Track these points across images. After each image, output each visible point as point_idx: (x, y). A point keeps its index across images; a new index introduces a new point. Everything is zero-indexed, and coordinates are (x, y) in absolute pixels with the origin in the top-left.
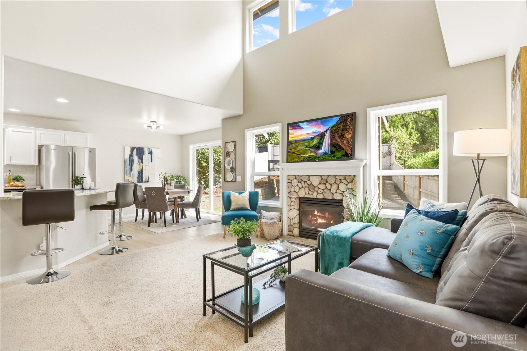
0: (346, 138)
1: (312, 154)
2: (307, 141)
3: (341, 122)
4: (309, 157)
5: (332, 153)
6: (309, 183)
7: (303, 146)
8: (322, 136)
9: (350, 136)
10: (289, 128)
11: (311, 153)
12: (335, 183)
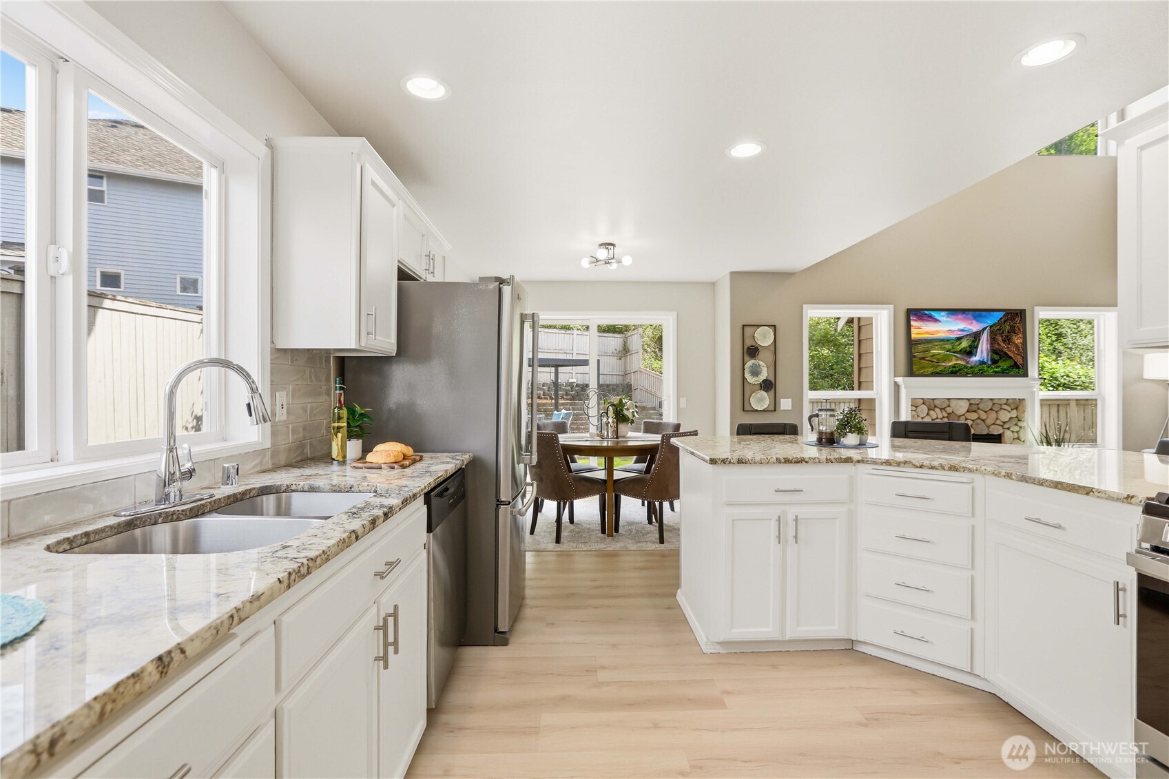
0: (1014, 343)
1: (958, 363)
2: (948, 343)
3: (1005, 321)
4: (955, 369)
5: (994, 362)
6: (949, 410)
7: (942, 348)
8: (976, 336)
9: (1019, 341)
11: (957, 360)
12: (991, 409)
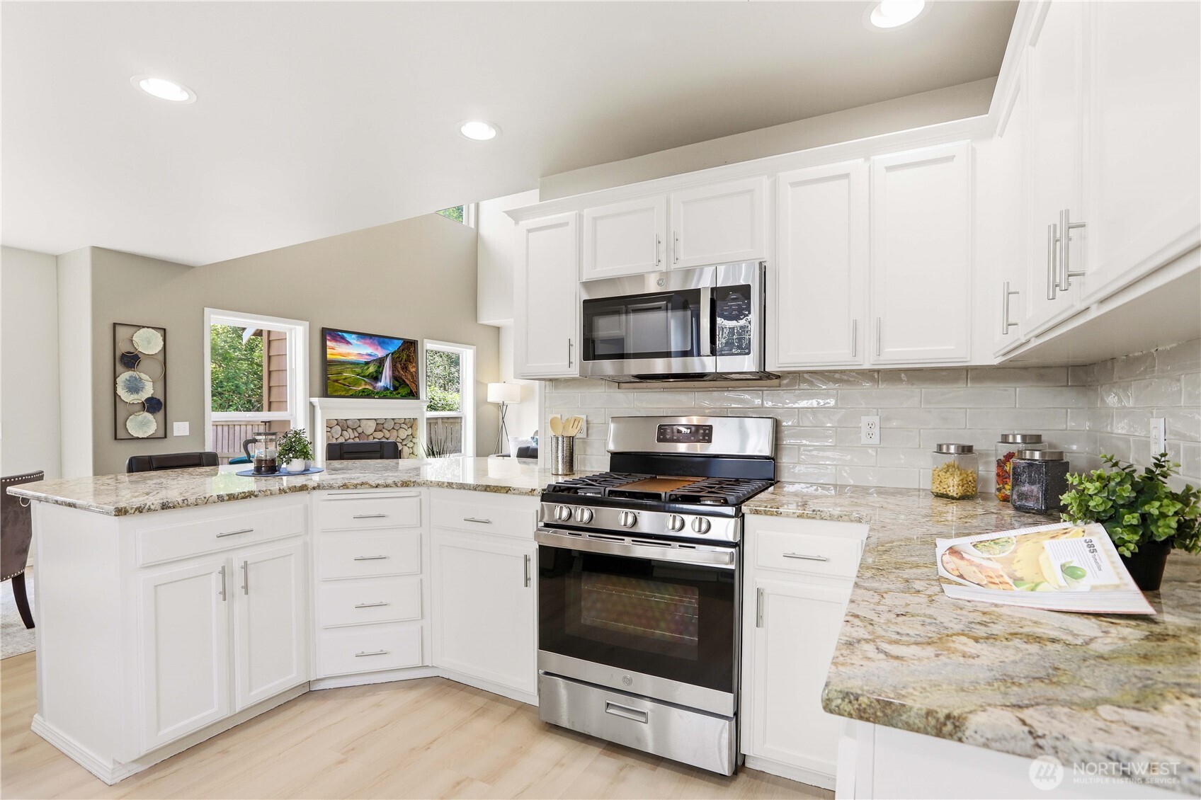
0: (409, 371)
1: (367, 387)
2: (358, 366)
3: (403, 350)
4: (364, 391)
6: (360, 430)
7: (353, 372)
8: (381, 362)
9: (413, 370)
10: (328, 338)
11: (365, 385)
12: (393, 428)
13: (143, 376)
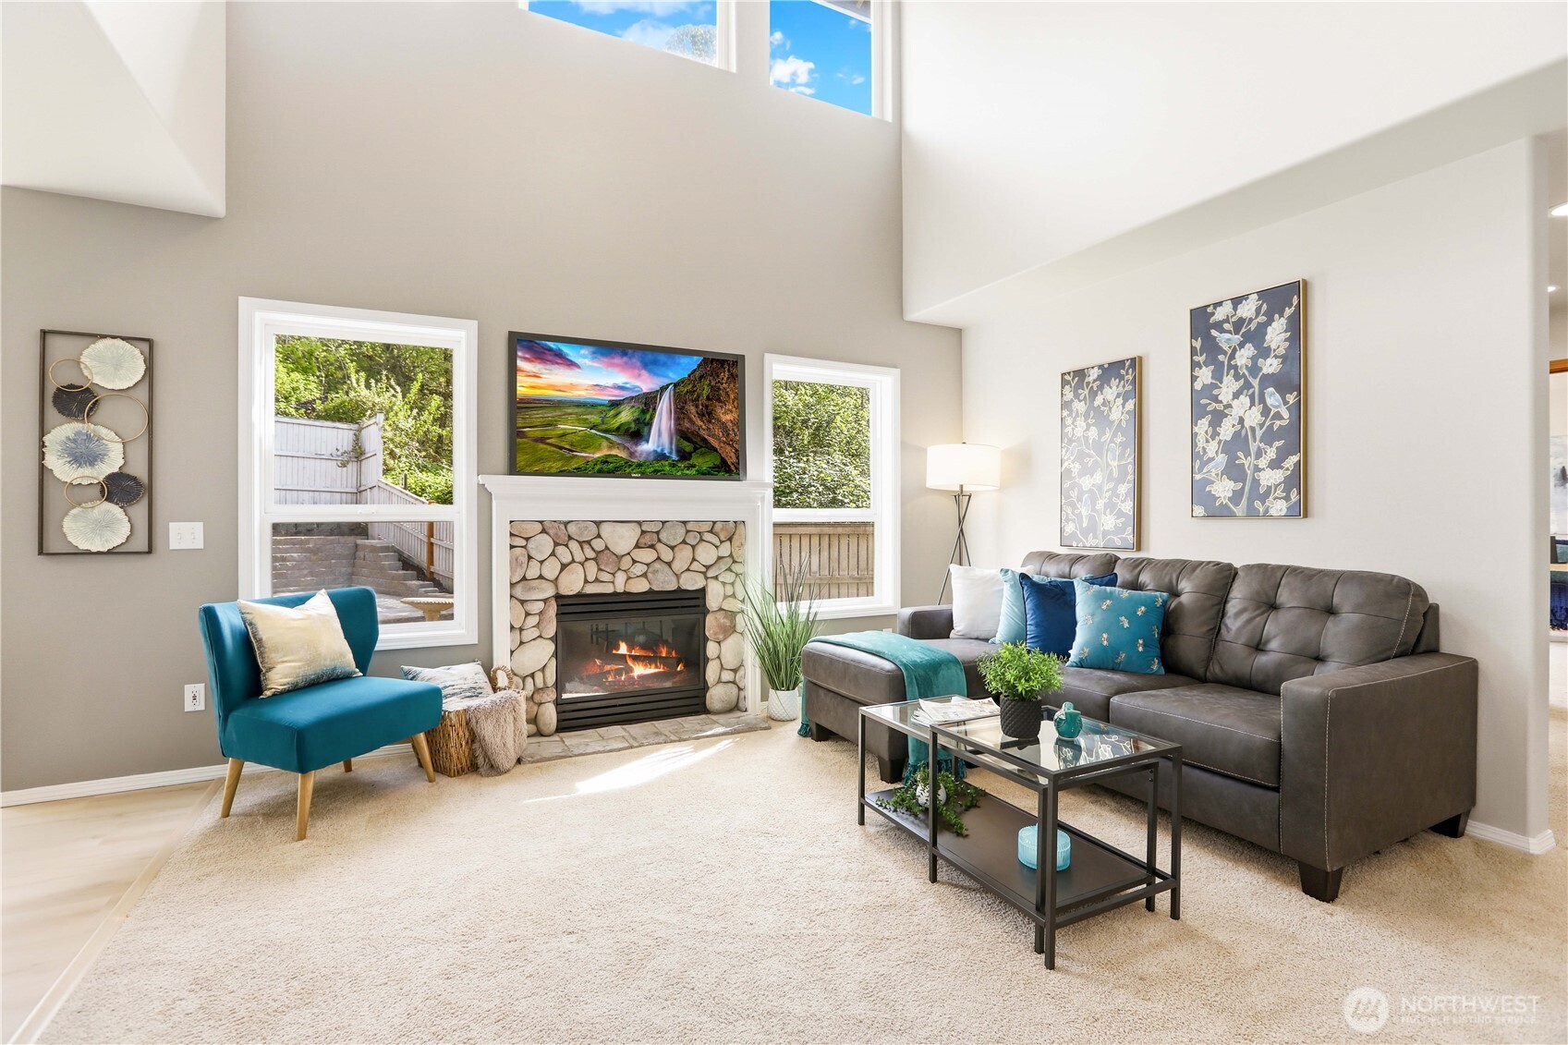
0: (719, 421)
1: (614, 452)
2: (594, 411)
3: (701, 377)
4: (606, 462)
5: (684, 456)
6: (598, 544)
7: (582, 422)
8: (648, 403)
9: (729, 417)
11: (610, 448)
12: (684, 542)
13: (103, 431)
